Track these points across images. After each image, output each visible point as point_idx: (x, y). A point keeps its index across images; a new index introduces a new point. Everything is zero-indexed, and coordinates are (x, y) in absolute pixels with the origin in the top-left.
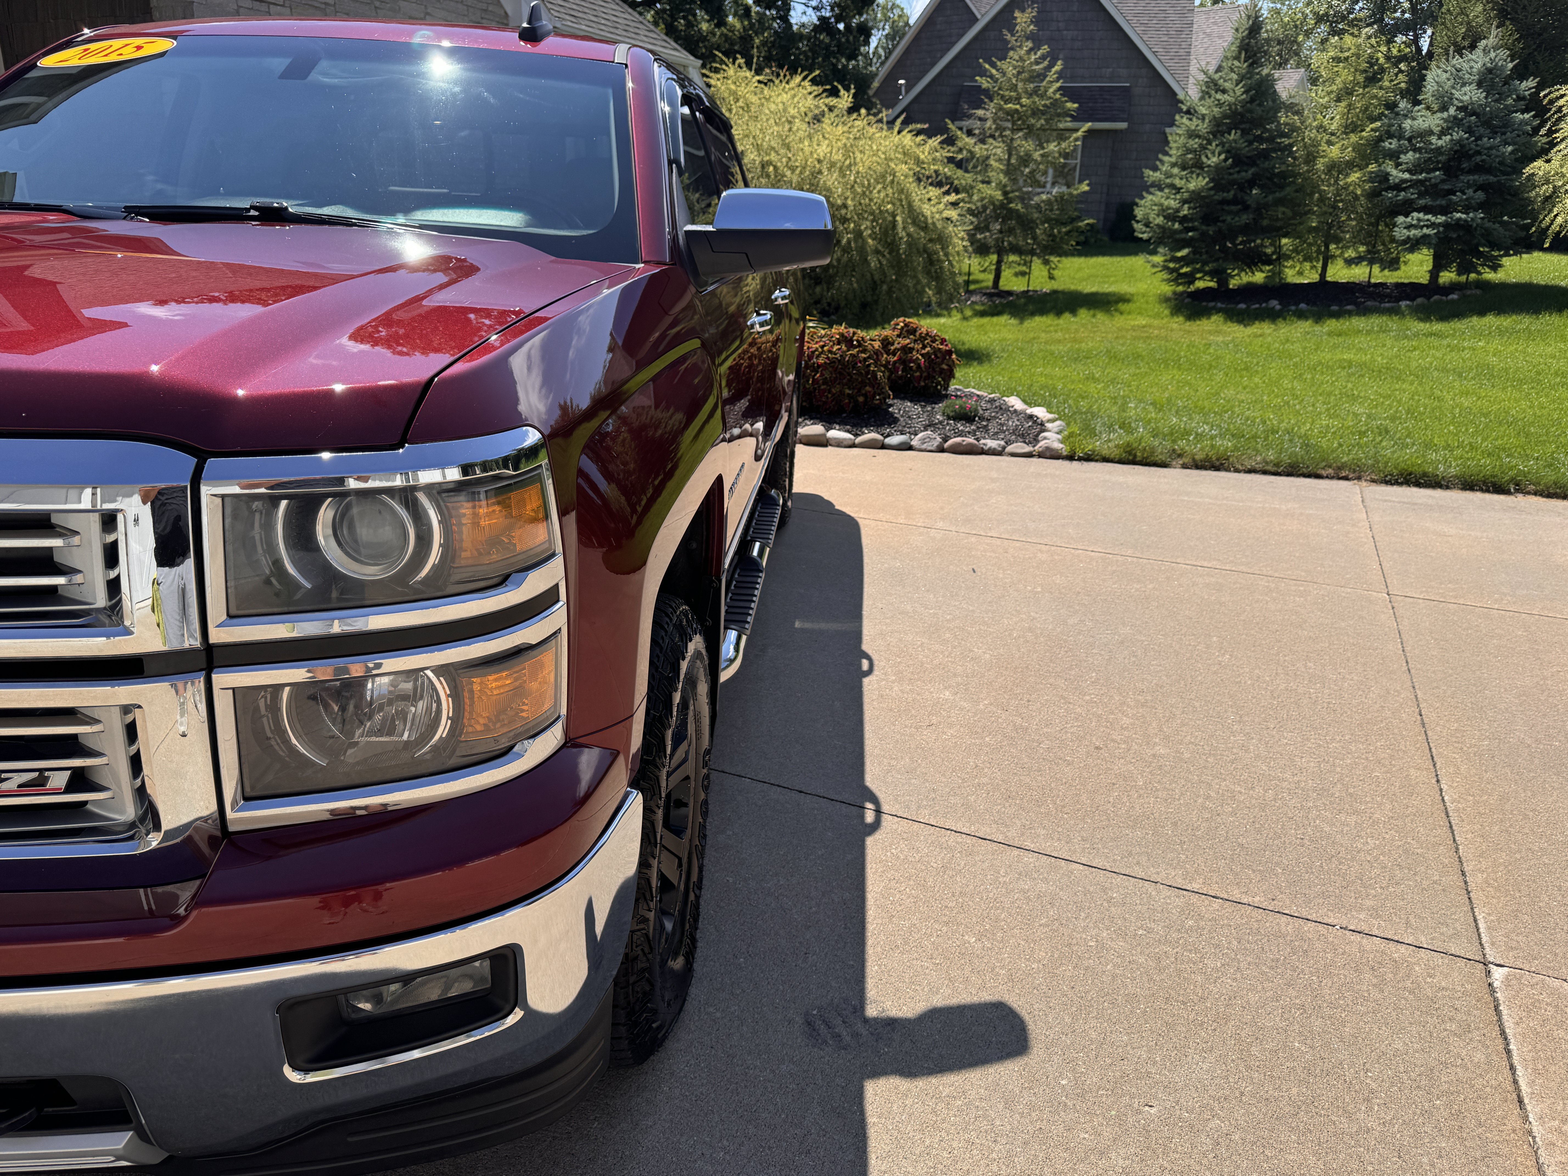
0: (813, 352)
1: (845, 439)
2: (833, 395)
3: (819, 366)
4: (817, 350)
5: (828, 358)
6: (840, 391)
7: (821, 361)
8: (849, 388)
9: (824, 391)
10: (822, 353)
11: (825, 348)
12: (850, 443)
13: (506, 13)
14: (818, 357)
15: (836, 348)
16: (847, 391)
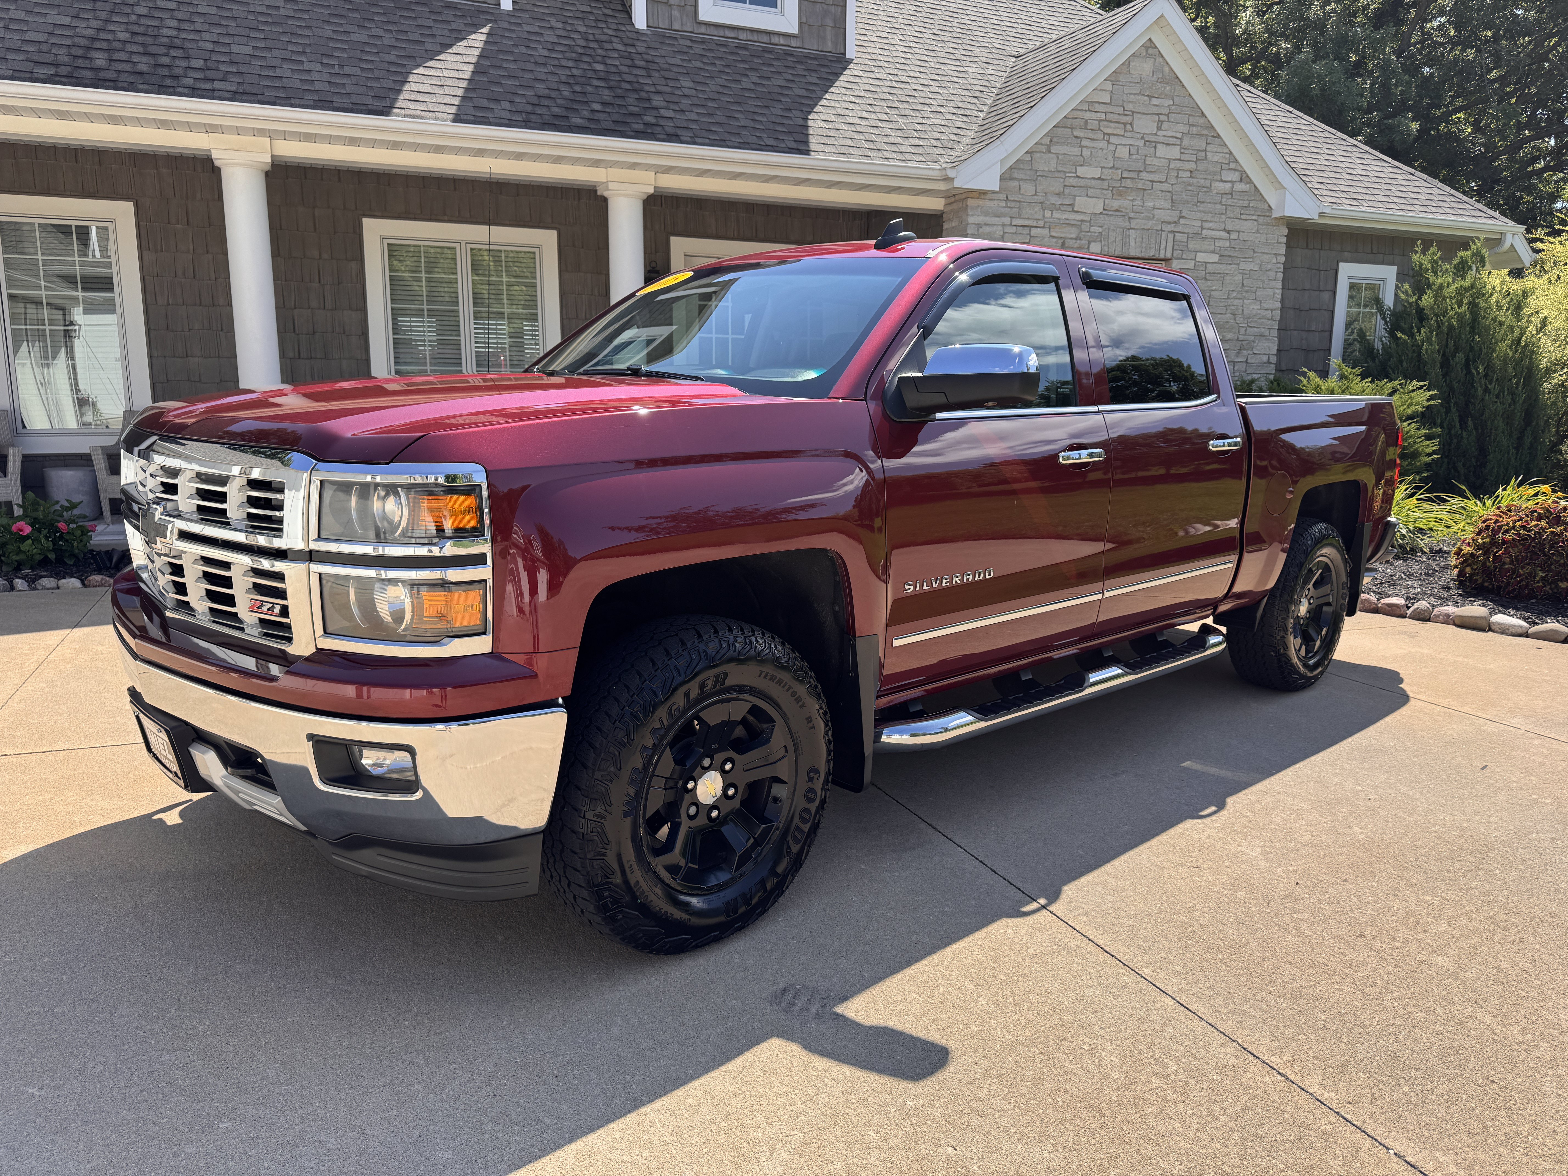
0: (1500, 527)
1: (1513, 626)
2: (1519, 575)
3: (1504, 542)
4: (1507, 524)
5: (1518, 534)
6: (1530, 574)
7: (1508, 537)
8: (1543, 570)
9: (1508, 570)
10: (1514, 528)
11: (1518, 524)
12: (1520, 631)
13: (1269, 206)
14: (1507, 531)
15: (1534, 523)
16: (1541, 574)
